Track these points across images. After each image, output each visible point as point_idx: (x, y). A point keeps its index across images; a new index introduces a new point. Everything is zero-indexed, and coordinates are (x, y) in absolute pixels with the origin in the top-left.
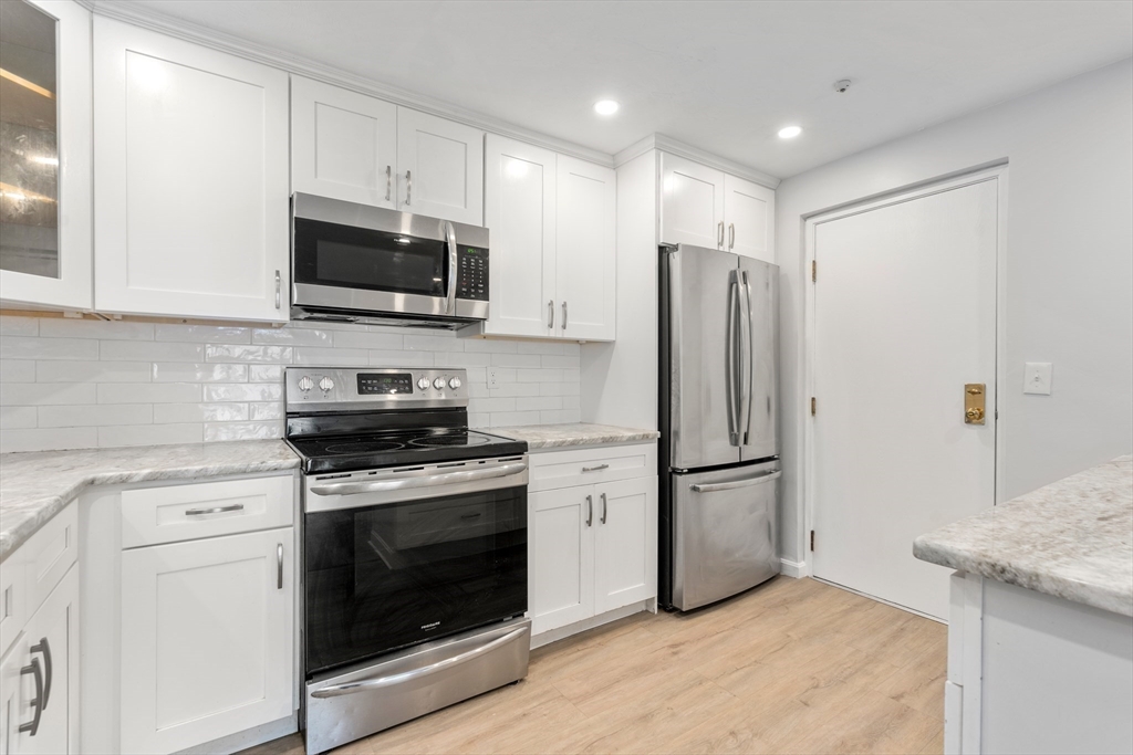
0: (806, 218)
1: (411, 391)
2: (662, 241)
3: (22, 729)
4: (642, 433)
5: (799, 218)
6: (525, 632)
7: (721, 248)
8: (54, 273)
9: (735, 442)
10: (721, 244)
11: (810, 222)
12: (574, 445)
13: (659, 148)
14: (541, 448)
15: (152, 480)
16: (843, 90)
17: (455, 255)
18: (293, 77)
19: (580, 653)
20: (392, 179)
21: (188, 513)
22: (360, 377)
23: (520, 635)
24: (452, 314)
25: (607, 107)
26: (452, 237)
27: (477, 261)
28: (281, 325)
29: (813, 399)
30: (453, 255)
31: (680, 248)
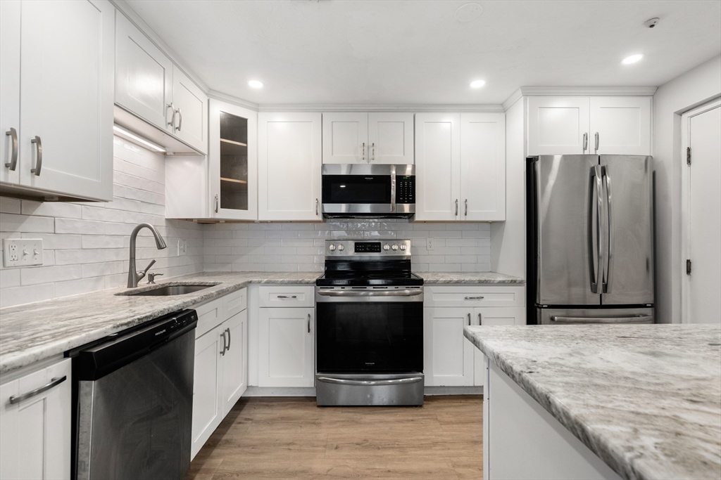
0: (681, 113)
1: (380, 251)
2: (530, 154)
3: (221, 353)
4: (511, 279)
5: (672, 115)
6: (420, 380)
7: (587, 152)
8: (246, 208)
9: (594, 290)
10: (585, 149)
11: (685, 116)
12: (458, 283)
13: (525, 95)
14: (435, 283)
15: (268, 283)
16: (652, 26)
17: (395, 181)
18: (324, 114)
19: (461, 404)
20: (366, 148)
21: (279, 297)
22: (356, 244)
23: (417, 381)
24: (394, 212)
25: (478, 84)
26: (394, 172)
27: (408, 183)
28: (319, 222)
29: (688, 261)
30: (393, 180)
31: (540, 158)
